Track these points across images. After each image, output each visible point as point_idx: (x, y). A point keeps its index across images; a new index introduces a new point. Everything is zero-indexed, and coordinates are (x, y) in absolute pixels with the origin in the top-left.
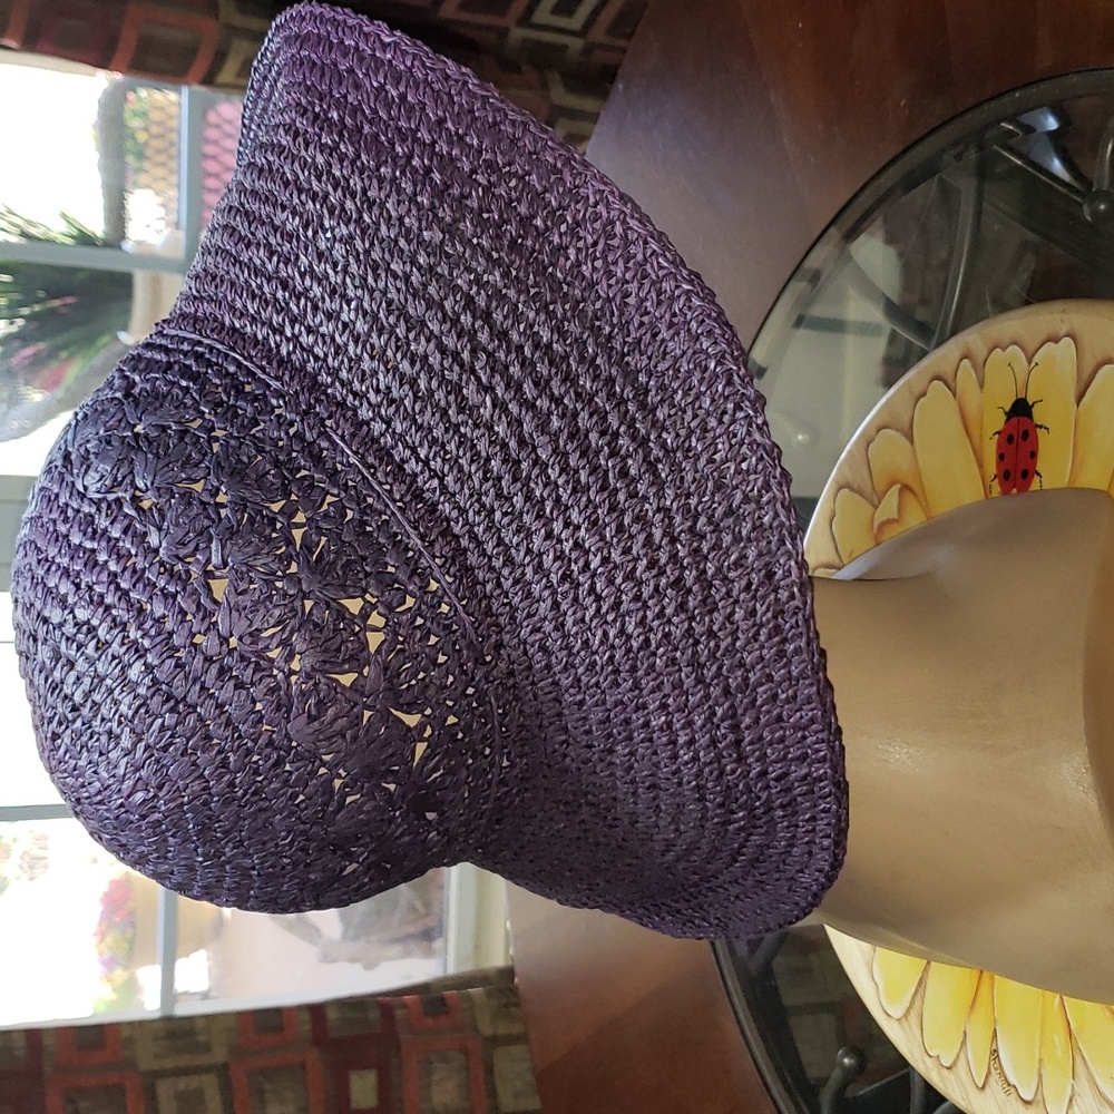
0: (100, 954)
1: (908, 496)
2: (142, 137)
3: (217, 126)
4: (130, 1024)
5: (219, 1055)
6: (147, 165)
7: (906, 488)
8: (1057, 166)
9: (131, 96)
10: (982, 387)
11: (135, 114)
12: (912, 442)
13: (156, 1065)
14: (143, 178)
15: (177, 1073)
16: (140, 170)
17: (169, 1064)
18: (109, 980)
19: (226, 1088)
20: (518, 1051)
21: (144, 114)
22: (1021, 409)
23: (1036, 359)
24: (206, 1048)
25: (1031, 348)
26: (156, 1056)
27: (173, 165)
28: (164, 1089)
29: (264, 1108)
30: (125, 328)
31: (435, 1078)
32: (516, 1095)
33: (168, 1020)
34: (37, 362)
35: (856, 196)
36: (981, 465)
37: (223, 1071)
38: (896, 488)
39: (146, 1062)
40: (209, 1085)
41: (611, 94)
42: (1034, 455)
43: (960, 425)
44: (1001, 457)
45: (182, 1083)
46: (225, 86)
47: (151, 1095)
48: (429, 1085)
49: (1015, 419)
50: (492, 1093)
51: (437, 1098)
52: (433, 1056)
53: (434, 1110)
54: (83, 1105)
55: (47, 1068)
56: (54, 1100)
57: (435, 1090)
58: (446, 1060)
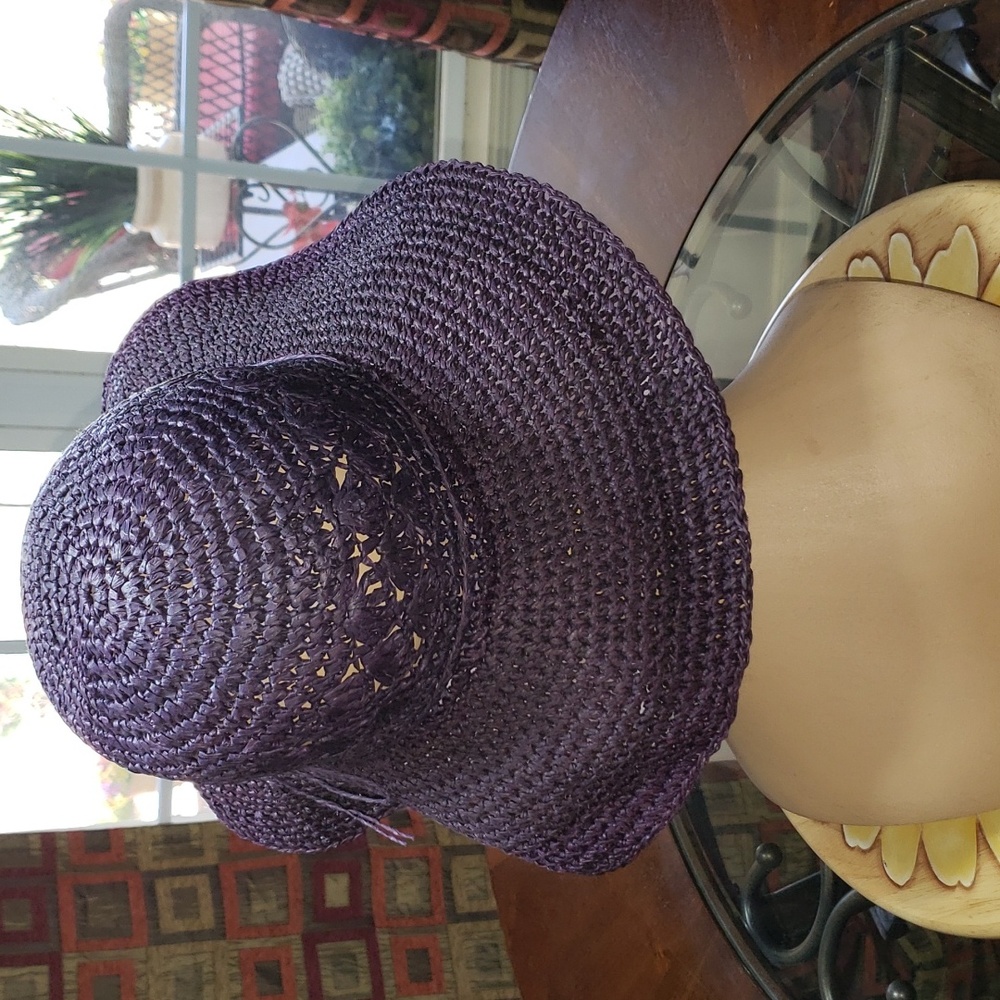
0: (103, 782)
2: (143, 52)
3: (211, 42)
4: (133, 830)
5: (211, 858)
6: (147, 78)
8: (969, 71)
9: (135, 16)
11: (137, 32)
13: (155, 866)
14: (144, 91)
15: (175, 873)
16: (141, 83)
17: (166, 865)
18: (111, 805)
19: (217, 887)
20: (473, 860)
21: (146, 32)
24: (200, 852)
26: (155, 859)
27: (172, 78)
28: (162, 887)
29: (249, 905)
30: (130, 220)
31: (400, 882)
32: (470, 899)
33: (167, 827)
34: (52, 248)
35: (787, 89)
37: (214, 872)
39: (147, 863)
40: (202, 884)
41: (565, 8)
45: (178, 882)
47: (151, 891)
48: (395, 887)
50: (450, 896)
51: (401, 899)
52: (398, 863)
53: (398, 910)
54: (91, 900)
55: (60, 867)
56: (66, 895)
57: (400, 892)
58: (410, 867)
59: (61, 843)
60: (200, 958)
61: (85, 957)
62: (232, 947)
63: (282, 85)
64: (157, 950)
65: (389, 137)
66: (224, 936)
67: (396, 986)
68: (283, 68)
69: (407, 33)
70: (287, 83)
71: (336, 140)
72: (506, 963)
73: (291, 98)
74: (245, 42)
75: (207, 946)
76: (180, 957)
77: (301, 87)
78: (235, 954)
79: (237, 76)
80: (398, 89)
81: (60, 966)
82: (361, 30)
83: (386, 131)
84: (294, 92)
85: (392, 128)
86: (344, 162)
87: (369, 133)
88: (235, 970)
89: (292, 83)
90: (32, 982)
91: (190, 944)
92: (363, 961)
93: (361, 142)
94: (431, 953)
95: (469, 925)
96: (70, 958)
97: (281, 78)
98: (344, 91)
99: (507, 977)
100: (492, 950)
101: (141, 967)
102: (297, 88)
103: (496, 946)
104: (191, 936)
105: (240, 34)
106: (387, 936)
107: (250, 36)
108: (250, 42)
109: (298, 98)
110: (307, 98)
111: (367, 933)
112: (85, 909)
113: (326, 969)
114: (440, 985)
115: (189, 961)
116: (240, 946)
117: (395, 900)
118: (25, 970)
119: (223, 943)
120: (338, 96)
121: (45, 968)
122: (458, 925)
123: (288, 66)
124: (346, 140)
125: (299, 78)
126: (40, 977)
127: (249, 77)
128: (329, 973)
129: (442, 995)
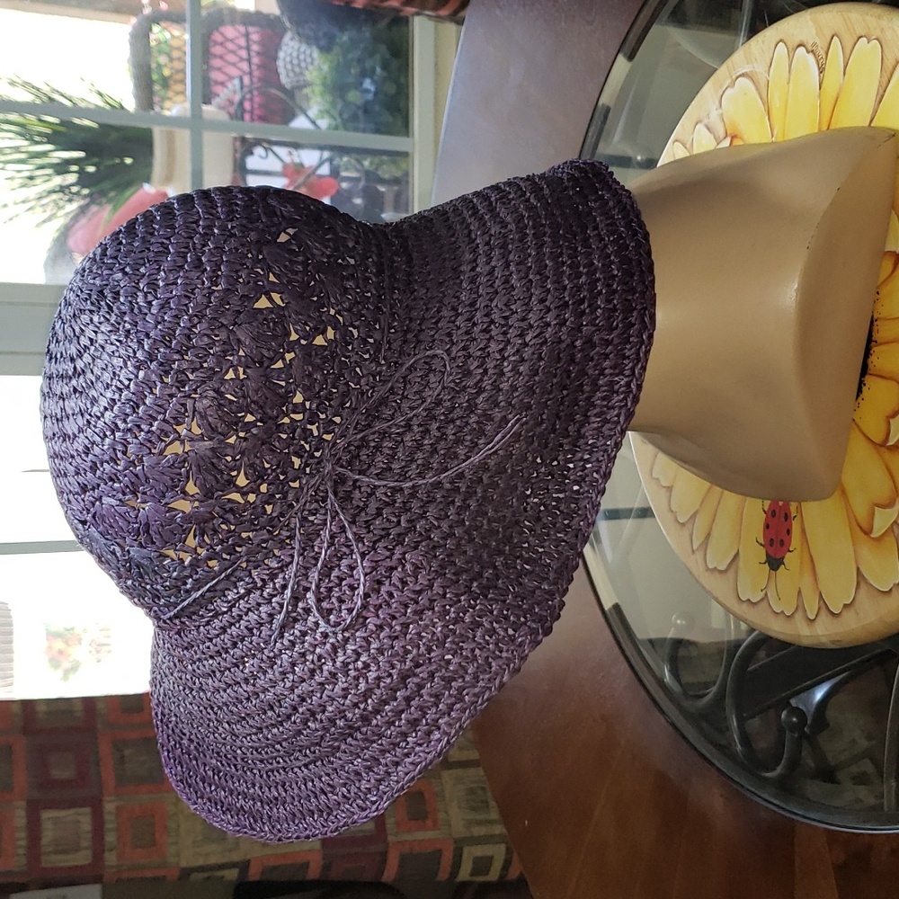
1: (865, 525)
3: (221, 44)
7: (867, 532)
9: (155, 28)
10: (800, 592)
12: (858, 569)
22: (774, 563)
23: (762, 594)
25: (764, 604)
30: (148, 180)
32: (460, 748)
36: (803, 531)
38: (875, 534)
42: (767, 526)
43: (817, 569)
44: (789, 532)
49: (778, 557)
54: (127, 752)
55: (99, 726)
56: (105, 749)
59: (100, 706)
61: (123, 800)
63: (281, 70)
65: (370, 97)
67: (395, 824)
68: (281, 55)
70: (285, 67)
71: (327, 106)
72: (493, 803)
74: (250, 43)
77: (297, 70)
79: (245, 73)
80: (378, 57)
81: (101, 808)
83: (367, 91)
84: (291, 74)
85: (372, 88)
86: (334, 123)
89: (289, 67)
90: (77, 822)
93: (347, 104)
94: (427, 796)
95: (459, 772)
96: (109, 802)
97: (280, 63)
98: (330, 63)
99: (494, 815)
100: (480, 792)
101: (171, 808)
102: (293, 70)
103: (483, 789)
105: (247, 35)
107: (255, 37)
108: (255, 42)
109: (295, 79)
110: (302, 78)
112: (122, 760)
114: (435, 823)
118: (71, 811)
120: (326, 67)
121: (87, 810)
122: (451, 771)
123: (286, 52)
124: (333, 104)
125: (295, 62)
126: (84, 818)
127: (256, 73)
129: (437, 832)
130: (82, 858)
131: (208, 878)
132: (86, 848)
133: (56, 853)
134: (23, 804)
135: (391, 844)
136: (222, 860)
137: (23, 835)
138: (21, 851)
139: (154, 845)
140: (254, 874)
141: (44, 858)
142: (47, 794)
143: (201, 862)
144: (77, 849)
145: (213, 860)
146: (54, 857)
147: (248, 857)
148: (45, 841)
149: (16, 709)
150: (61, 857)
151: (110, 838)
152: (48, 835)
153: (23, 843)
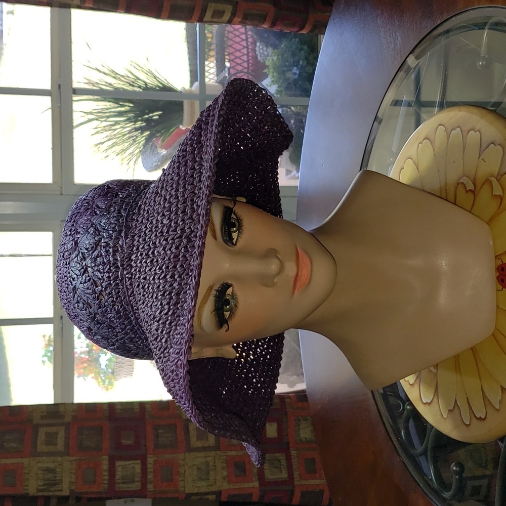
30: (181, 123)
31: (301, 427)
46: (207, 22)
48: (299, 429)
51: (302, 435)
52: (301, 419)
53: (301, 440)
54: (160, 431)
55: (147, 417)
56: (149, 430)
57: (301, 431)
58: (306, 420)
59: (147, 406)
60: (209, 459)
61: (157, 457)
62: (223, 454)
63: (257, 53)
64: (189, 454)
65: (296, 77)
66: (219, 449)
67: (300, 475)
69: (296, 30)
70: (259, 51)
71: (275, 79)
73: (262, 58)
75: (212, 453)
76: (198, 459)
78: (225, 457)
79: (244, 47)
81: (146, 460)
82: (277, 29)
83: (295, 74)
84: (263, 55)
85: (297, 72)
87: (289, 75)
88: (225, 465)
90: (134, 468)
91: (204, 452)
92: (284, 462)
93: (286, 80)
94: (317, 461)
96: (150, 457)
97: (257, 49)
98: (278, 56)
101: (181, 462)
104: (204, 449)
106: (295, 452)
111: (286, 450)
112: (157, 436)
113: (266, 466)
114: (321, 476)
115: (204, 460)
116: (227, 454)
117: (299, 435)
118: (131, 462)
119: (219, 452)
120: (275, 58)
121: (139, 462)
124: (279, 79)
126: (137, 466)
128: (267, 468)
129: (321, 480)
130: (136, 486)
131: (200, 499)
132: (138, 482)
133: (123, 483)
134: (106, 457)
135: (296, 486)
136: (207, 491)
137: (106, 473)
138: (106, 482)
139: (172, 481)
140: (224, 498)
141: (117, 486)
142: (120, 453)
143: (196, 491)
144: (133, 482)
145: (203, 490)
146: (121, 485)
147: (220, 489)
148: (117, 477)
149: (105, 407)
150: (125, 485)
151: (150, 477)
152: (119, 474)
153: (106, 478)
